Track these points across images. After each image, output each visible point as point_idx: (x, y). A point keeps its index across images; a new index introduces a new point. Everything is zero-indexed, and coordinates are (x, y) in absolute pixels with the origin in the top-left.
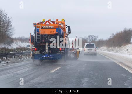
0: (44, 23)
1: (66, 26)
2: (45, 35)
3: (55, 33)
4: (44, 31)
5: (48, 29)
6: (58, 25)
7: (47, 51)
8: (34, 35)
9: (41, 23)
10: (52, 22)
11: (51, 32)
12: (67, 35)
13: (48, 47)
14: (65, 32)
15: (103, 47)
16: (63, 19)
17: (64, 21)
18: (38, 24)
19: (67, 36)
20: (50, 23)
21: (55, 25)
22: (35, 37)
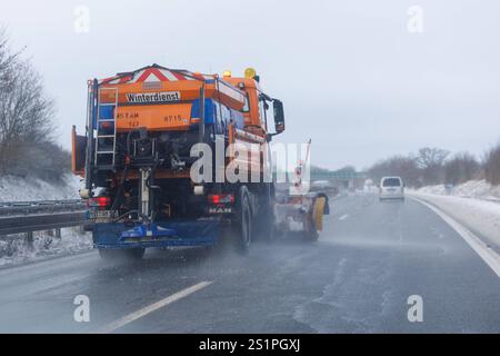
0: (137, 77)
2: (136, 134)
3: (185, 122)
4: (137, 115)
5: (157, 103)
7: (145, 209)
9: (125, 77)
10: (172, 71)
11: (166, 119)
13: (151, 190)
14: (254, 125)
18: (106, 82)
20: (163, 78)
22: (89, 142)
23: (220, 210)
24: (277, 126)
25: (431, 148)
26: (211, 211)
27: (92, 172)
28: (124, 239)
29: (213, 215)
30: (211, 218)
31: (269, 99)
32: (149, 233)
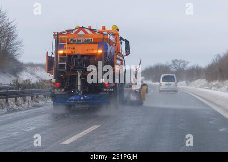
0: (75, 32)
1: (121, 39)
2: (76, 56)
4: (74, 48)
5: (83, 43)
6: (101, 36)
7: (79, 88)
8: (53, 56)
9: (69, 32)
11: (87, 50)
12: (122, 56)
13: (81, 81)
14: (118, 52)
15: (199, 80)
16: (115, 27)
17: (118, 30)
18: (61, 33)
19: (122, 59)
20: (86, 33)
21: (95, 37)
22: (55, 59)
23: (108, 90)
24: (126, 52)
25: (179, 59)
26: (104, 90)
27: (56, 72)
28: (70, 100)
29: (105, 91)
30: (105, 93)
31: (123, 40)
32: (82, 98)
